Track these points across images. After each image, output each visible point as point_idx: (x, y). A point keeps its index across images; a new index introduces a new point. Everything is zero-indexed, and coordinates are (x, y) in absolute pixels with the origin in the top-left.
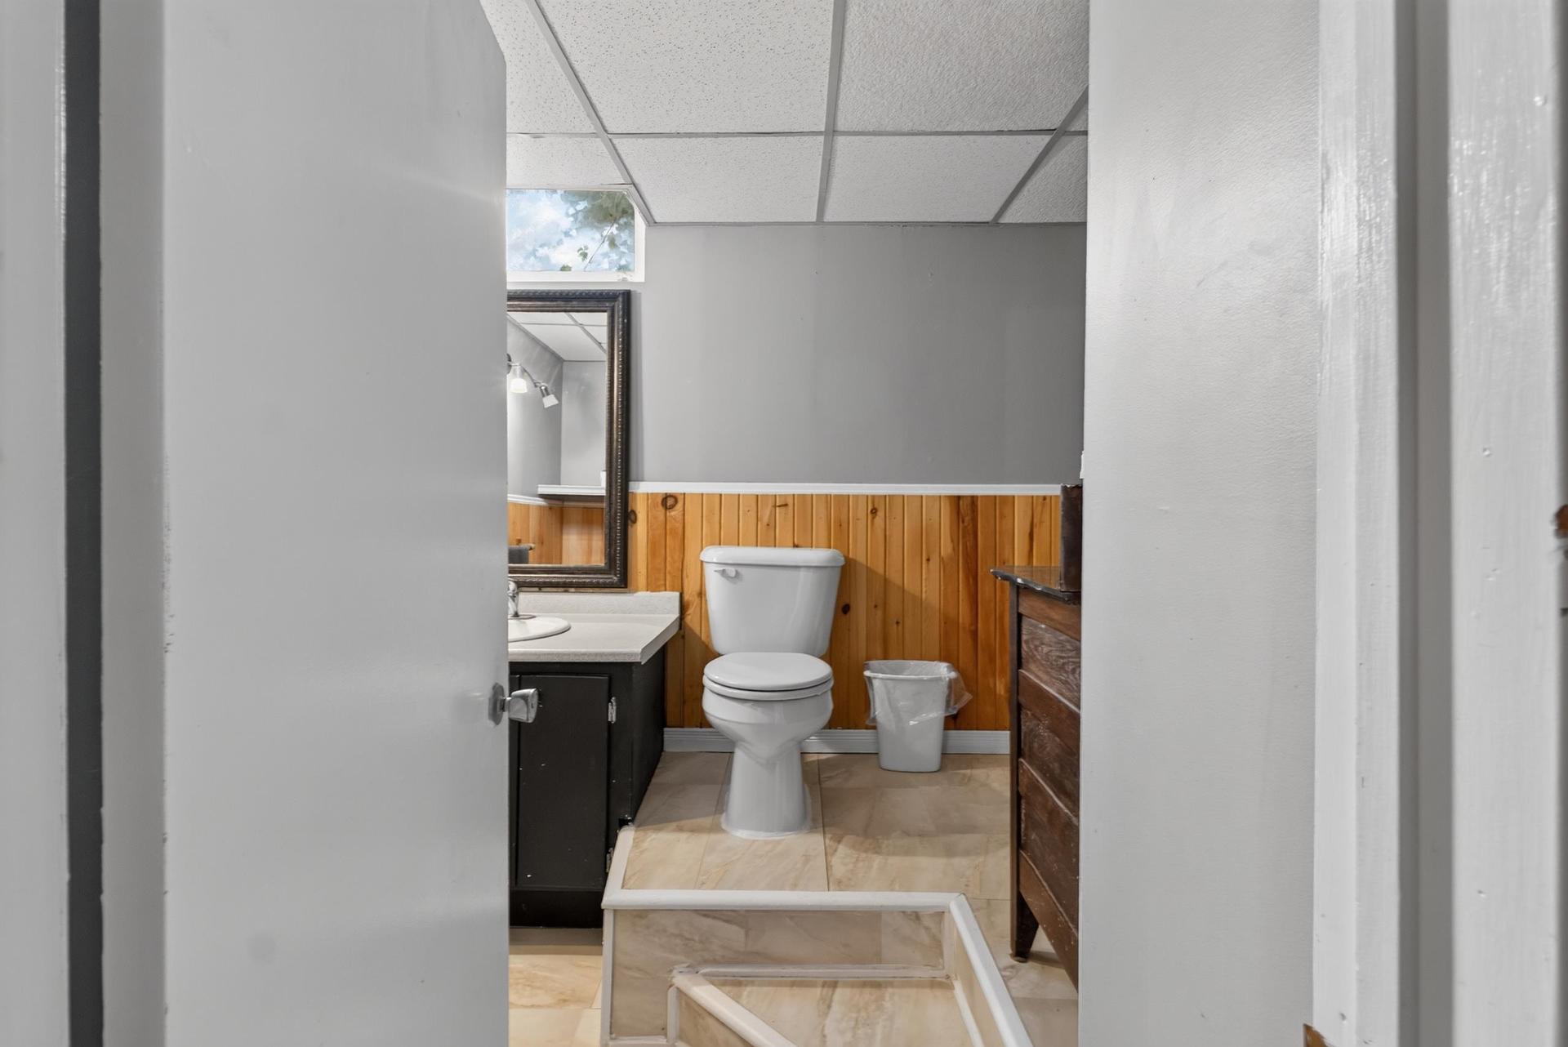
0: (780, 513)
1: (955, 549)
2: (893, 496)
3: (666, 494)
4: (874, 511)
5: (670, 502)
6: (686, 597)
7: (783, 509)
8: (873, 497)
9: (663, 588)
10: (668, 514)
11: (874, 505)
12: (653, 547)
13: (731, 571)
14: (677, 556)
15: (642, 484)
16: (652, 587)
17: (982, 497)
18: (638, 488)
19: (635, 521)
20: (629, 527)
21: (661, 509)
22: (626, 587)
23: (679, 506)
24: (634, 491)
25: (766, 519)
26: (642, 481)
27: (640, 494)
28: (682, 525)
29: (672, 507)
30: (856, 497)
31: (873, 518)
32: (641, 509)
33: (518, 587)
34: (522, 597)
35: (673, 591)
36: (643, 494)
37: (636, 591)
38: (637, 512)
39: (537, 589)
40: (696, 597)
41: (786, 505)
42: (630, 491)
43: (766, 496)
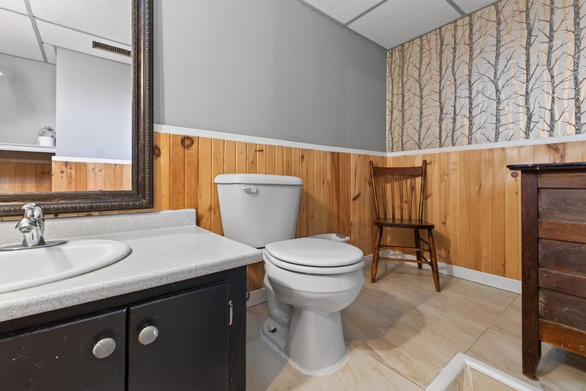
0: (259, 155)
1: (332, 178)
2: (310, 150)
3: (185, 136)
4: (302, 157)
5: (187, 143)
6: (200, 212)
7: (260, 153)
8: (302, 149)
9: (182, 206)
10: (186, 152)
11: (302, 154)
12: (175, 176)
13: (254, 189)
14: (193, 182)
15: (164, 126)
16: (173, 206)
17: (341, 153)
18: (161, 130)
19: (159, 155)
20: (154, 160)
21: (180, 146)
22: (153, 207)
23: (195, 146)
24: (158, 131)
25: (251, 159)
26: (164, 124)
27: (163, 134)
28: (197, 160)
29: (190, 146)
30: (295, 149)
31: (302, 161)
32: (164, 146)
33: (44, 214)
34: (48, 224)
35: (190, 208)
36: (166, 134)
37: (160, 210)
38: (161, 148)
39: (52, 216)
40: (207, 211)
41: (262, 151)
42: (154, 131)
43: (251, 144)
